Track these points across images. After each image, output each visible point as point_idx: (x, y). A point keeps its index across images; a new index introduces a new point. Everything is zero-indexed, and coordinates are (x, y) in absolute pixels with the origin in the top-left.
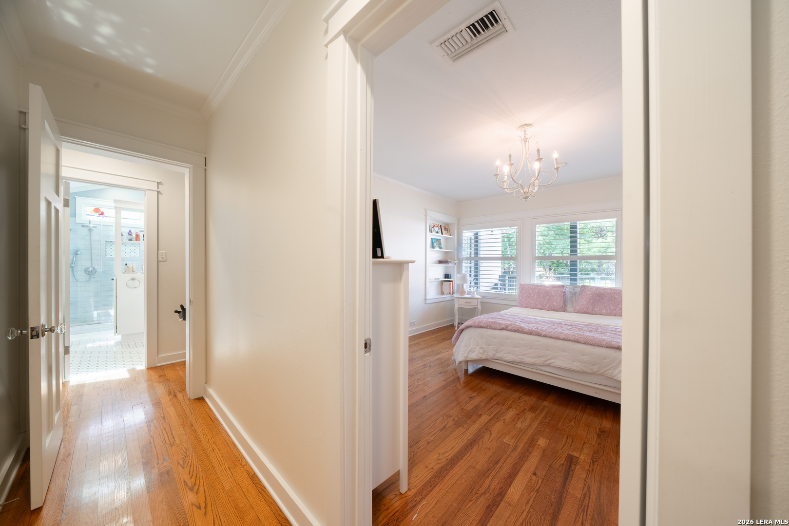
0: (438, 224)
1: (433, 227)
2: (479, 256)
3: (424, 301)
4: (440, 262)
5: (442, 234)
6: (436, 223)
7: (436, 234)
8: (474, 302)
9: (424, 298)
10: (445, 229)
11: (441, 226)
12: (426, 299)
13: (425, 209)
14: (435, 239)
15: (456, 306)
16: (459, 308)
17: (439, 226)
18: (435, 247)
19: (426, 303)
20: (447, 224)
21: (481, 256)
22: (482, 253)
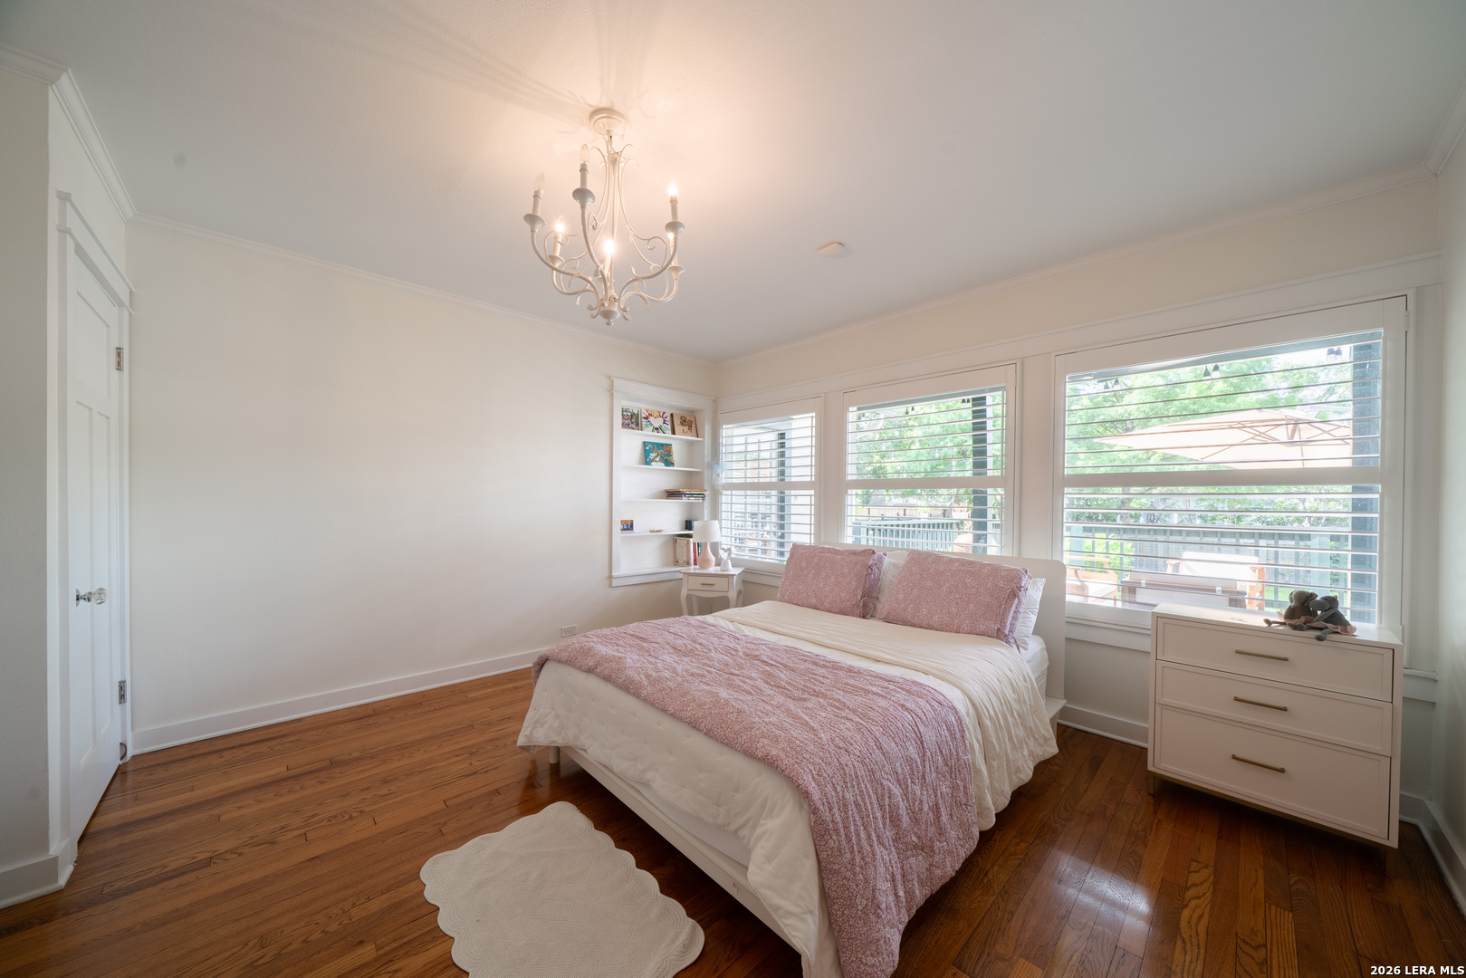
0: (662, 410)
1: (646, 418)
2: (787, 479)
3: (607, 581)
4: (671, 494)
5: (674, 433)
6: (654, 409)
7: (655, 433)
8: (721, 585)
9: (607, 575)
10: (684, 422)
11: (672, 415)
12: (610, 577)
13: (609, 377)
14: (650, 443)
15: (684, 593)
16: (689, 597)
17: (668, 414)
18: (652, 461)
19: (611, 586)
20: (692, 412)
21: (793, 479)
22: (794, 472)
